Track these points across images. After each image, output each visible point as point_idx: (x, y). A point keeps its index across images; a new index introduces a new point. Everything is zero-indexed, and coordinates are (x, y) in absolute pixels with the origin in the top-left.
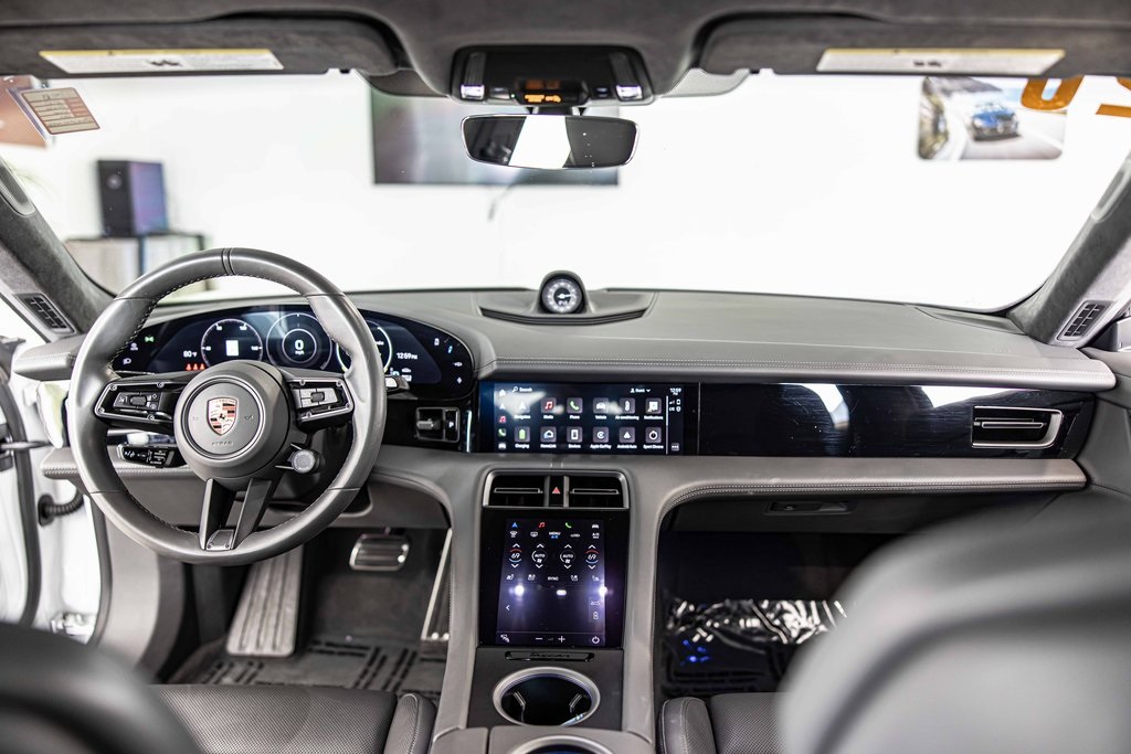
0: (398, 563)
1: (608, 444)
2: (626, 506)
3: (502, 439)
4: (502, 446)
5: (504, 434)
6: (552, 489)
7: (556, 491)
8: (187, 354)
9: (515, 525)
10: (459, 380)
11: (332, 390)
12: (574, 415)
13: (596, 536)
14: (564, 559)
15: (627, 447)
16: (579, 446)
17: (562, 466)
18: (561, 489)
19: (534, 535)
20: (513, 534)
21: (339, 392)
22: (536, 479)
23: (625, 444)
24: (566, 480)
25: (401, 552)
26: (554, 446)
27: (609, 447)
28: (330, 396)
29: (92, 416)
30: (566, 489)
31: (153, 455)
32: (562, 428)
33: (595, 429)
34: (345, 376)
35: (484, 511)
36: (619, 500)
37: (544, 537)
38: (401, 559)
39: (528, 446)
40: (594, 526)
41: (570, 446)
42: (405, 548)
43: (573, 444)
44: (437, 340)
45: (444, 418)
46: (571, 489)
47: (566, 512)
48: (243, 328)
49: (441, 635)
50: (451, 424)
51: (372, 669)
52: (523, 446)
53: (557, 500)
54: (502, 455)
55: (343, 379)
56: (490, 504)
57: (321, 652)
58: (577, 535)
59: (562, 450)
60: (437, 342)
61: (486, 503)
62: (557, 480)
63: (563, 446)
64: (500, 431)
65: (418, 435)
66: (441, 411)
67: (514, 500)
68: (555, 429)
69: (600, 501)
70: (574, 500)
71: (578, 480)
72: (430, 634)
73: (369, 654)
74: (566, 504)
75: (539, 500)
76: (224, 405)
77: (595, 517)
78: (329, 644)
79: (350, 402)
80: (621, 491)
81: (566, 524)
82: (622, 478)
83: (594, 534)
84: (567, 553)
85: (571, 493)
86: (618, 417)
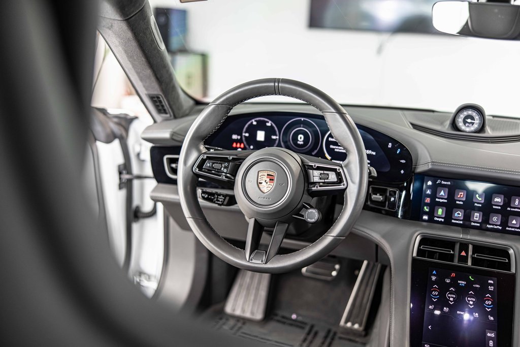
0: (331, 276)
1: (499, 225)
2: (513, 270)
3: (426, 213)
4: (425, 217)
5: (427, 210)
6: (460, 252)
7: (463, 253)
8: (235, 137)
9: (434, 272)
10: (402, 172)
11: (334, 173)
12: (478, 203)
13: (491, 288)
14: (469, 301)
15: (513, 229)
16: (479, 225)
17: (469, 237)
18: (467, 253)
19: (448, 281)
20: (434, 278)
21: (338, 175)
22: (450, 244)
23: (512, 227)
24: (471, 247)
25: (335, 270)
26: (461, 222)
27: (500, 228)
28: (333, 177)
29: (191, 173)
30: (470, 253)
31: (217, 198)
32: (468, 211)
33: (491, 215)
35: (414, 259)
36: (508, 266)
37: (454, 283)
38: (334, 273)
39: (443, 220)
40: (490, 281)
41: (473, 224)
42: (337, 267)
43: (474, 222)
44: (390, 144)
45: (388, 194)
46: (473, 253)
47: (469, 268)
48: (269, 124)
49: (353, 324)
50: (392, 199)
51: (310, 337)
52: (440, 220)
53: (464, 259)
54: (425, 224)
55: (342, 167)
56: (418, 255)
57: (279, 321)
58: (478, 286)
59: (466, 225)
60: (390, 145)
61: (415, 255)
62: (464, 246)
63: (467, 223)
64: (425, 208)
65: (369, 203)
66: (386, 190)
67: (431, 255)
68: (463, 211)
69: (492, 264)
70: (475, 261)
71: (478, 248)
72: (346, 322)
73: (307, 328)
74: (470, 263)
75: (451, 258)
76: (268, 175)
77: (491, 275)
78: (283, 317)
79: (345, 183)
80: (509, 260)
81: (470, 277)
82: (511, 252)
83: (489, 287)
84: (470, 297)
85: (473, 256)
86: (509, 209)
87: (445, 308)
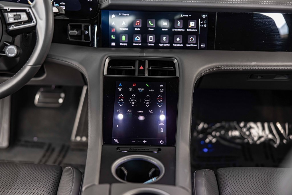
0: (58, 102)
1: (168, 43)
2: (178, 75)
3: (113, 41)
4: (113, 44)
5: (114, 38)
6: (139, 67)
7: (141, 68)
9: (120, 85)
10: (91, 9)
11: (24, 13)
12: (151, 28)
13: (162, 91)
14: (146, 102)
15: (178, 45)
16: (153, 45)
17: (145, 55)
18: (144, 67)
19: (130, 90)
20: (120, 89)
21: (28, 14)
22: (131, 62)
23: (177, 44)
24: (147, 62)
25: (60, 97)
26: (140, 44)
27: (169, 45)
28: (24, 17)
30: (147, 66)
32: (144, 35)
33: (162, 36)
34: (31, 6)
35: (105, 77)
36: (174, 73)
37: (135, 91)
38: (61, 101)
39: (126, 44)
40: (161, 86)
41: (149, 45)
42: (63, 95)
43: (150, 43)
45: (83, 29)
46: (149, 67)
47: (146, 78)
50: (87, 32)
51: (48, 154)
52: (124, 44)
53: (142, 72)
54: (113, 49)
55: (30, 7)
56: (108, 73)
58: (152, 90)
59: (144, 47)
61: (105, 73)
62: (142, 62)
63: (145, 44)
64: (112, 36)
65: (69, 38)
66: (81, 25)
67: (120, 72)
68: (141, 35)
69: (164, 73)
70: (150, 72)
71: (153, 62)
72: (76, 137)
73: (46, 147)
74: (146, 74)
75: (133, 72)
77: (161, 81)
78: (26, 142)
79: (34, 20)
80: (175, 68)
81: (147, 84)
82: (175, 61)
83: (161, 90)
84: (147, 99)
85: (149, 69)
86: (173, 30)
87: (129, 110)
